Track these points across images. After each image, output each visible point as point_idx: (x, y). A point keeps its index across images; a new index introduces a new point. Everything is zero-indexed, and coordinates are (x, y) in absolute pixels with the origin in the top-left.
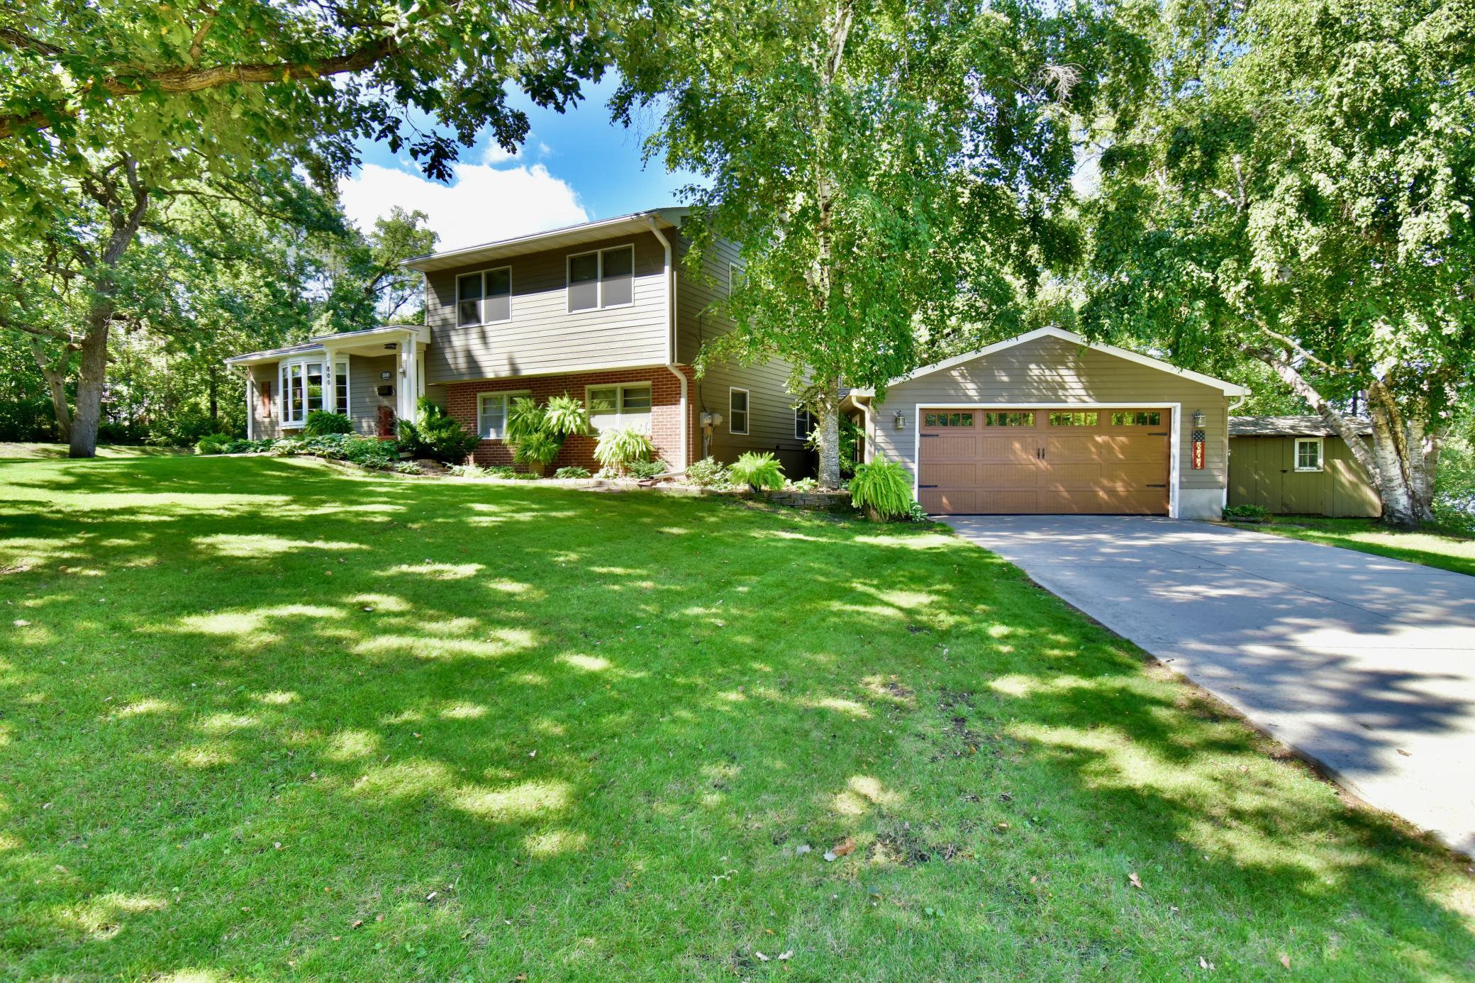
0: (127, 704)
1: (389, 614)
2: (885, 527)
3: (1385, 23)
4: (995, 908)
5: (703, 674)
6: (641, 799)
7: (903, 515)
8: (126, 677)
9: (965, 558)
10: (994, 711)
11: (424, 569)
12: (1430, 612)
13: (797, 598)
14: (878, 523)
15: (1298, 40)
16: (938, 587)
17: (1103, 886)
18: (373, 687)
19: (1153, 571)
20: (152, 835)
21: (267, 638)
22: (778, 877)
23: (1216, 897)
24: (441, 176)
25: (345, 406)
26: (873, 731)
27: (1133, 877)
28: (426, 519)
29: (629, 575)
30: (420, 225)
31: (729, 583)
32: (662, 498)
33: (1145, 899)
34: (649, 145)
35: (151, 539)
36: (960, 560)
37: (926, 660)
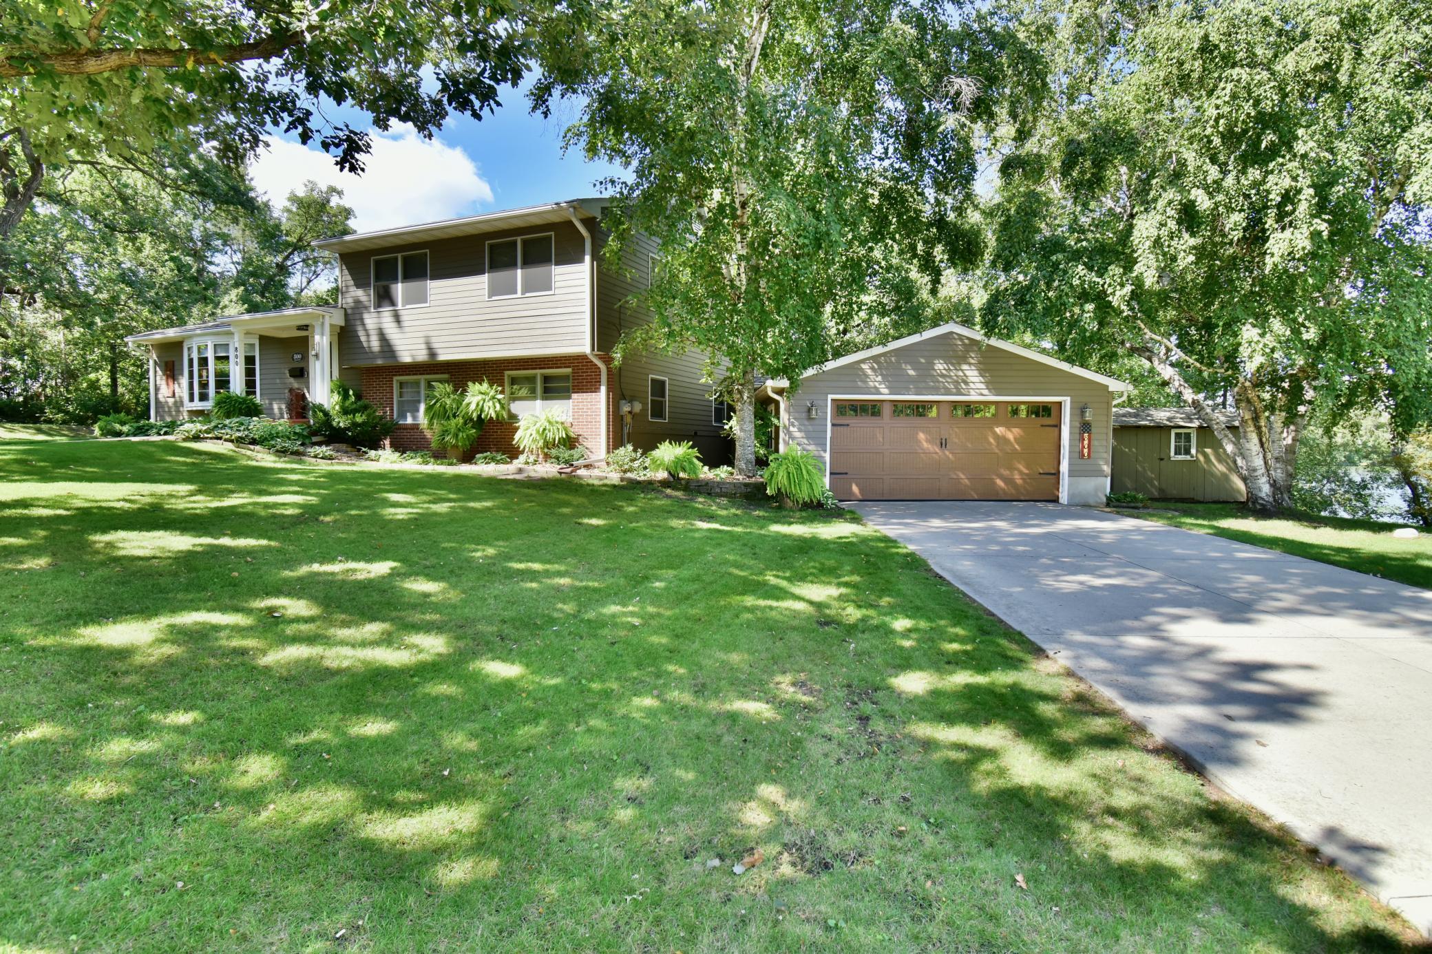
0: (19, 730)
1: (298, 620)
2: (798, 514)
3: (1259, 51)
4: (892, 916)
5: (618, 679)
6: (555, 817)
7: (815, 501)
8: (18, 698)
9: (872, 548)
10: (895, 709)
11: (336, 568)
12: (1288, 600)
13: (712, 593)
14: (791, 510)
15: (1181, 64)
16: (846, 579)
17: (992, 888)
18: (281, 704)
19: (1044, 560)
20: (46, 877)
21: (168, 650)
22: (689, 894)
23: (1093, 896)
24: (353, 169)
25: (254, 387)
26: (783, 734)
27: (1019, 878)
28: (339, 510)
29: (547, 571)
30: (335, 201)
31: (646, 578)
32: (581, 486)
33: (1029, 899)
34: (569, 134)
35: (45, 538)
36: (868, 551)
37: (833, 656)
